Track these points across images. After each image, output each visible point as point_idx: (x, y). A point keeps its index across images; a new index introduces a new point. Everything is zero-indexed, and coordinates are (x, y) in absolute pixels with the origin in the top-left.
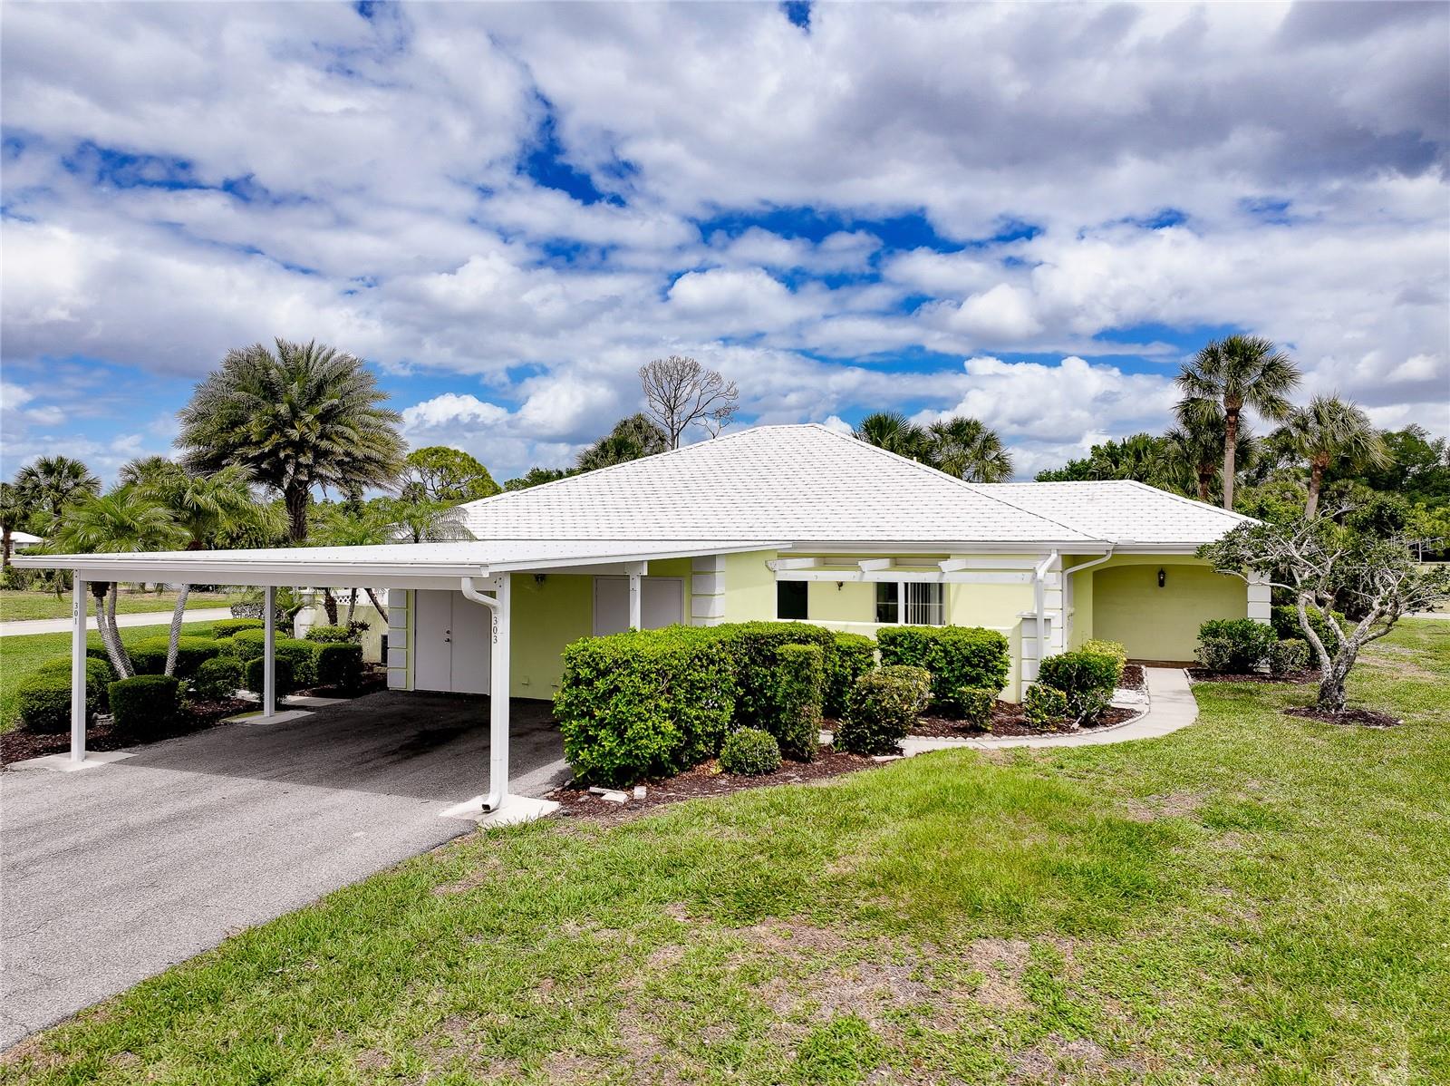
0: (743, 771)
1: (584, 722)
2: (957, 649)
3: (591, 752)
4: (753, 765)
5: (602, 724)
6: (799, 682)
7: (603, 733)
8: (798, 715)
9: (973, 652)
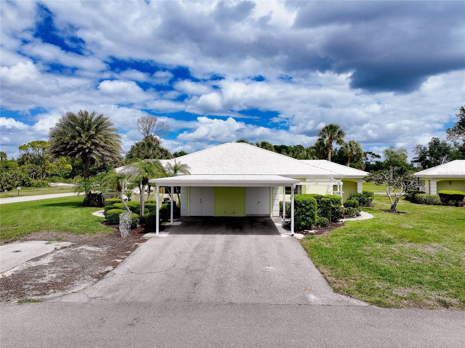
0: (324, 227)
1: (303, 216)
2: (335, 200)
3: (304, 222)
4: (326, 225)
5: (308, 216)
6: (328, 207)
7: (307, 218)
8: (328, 214)
9: (338, 200)
